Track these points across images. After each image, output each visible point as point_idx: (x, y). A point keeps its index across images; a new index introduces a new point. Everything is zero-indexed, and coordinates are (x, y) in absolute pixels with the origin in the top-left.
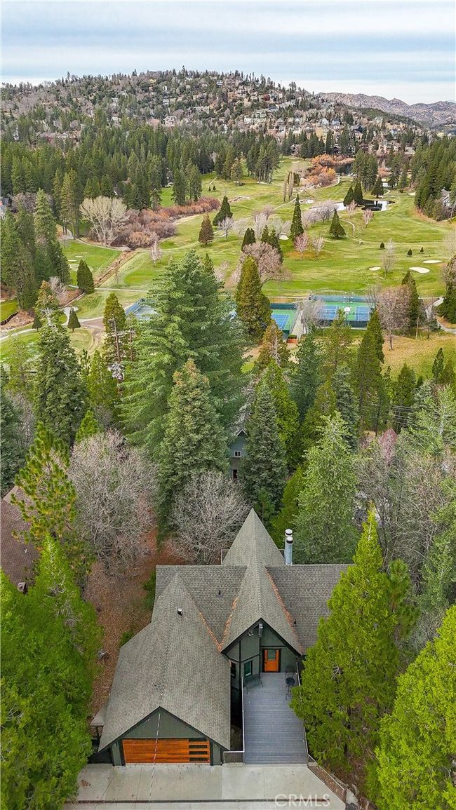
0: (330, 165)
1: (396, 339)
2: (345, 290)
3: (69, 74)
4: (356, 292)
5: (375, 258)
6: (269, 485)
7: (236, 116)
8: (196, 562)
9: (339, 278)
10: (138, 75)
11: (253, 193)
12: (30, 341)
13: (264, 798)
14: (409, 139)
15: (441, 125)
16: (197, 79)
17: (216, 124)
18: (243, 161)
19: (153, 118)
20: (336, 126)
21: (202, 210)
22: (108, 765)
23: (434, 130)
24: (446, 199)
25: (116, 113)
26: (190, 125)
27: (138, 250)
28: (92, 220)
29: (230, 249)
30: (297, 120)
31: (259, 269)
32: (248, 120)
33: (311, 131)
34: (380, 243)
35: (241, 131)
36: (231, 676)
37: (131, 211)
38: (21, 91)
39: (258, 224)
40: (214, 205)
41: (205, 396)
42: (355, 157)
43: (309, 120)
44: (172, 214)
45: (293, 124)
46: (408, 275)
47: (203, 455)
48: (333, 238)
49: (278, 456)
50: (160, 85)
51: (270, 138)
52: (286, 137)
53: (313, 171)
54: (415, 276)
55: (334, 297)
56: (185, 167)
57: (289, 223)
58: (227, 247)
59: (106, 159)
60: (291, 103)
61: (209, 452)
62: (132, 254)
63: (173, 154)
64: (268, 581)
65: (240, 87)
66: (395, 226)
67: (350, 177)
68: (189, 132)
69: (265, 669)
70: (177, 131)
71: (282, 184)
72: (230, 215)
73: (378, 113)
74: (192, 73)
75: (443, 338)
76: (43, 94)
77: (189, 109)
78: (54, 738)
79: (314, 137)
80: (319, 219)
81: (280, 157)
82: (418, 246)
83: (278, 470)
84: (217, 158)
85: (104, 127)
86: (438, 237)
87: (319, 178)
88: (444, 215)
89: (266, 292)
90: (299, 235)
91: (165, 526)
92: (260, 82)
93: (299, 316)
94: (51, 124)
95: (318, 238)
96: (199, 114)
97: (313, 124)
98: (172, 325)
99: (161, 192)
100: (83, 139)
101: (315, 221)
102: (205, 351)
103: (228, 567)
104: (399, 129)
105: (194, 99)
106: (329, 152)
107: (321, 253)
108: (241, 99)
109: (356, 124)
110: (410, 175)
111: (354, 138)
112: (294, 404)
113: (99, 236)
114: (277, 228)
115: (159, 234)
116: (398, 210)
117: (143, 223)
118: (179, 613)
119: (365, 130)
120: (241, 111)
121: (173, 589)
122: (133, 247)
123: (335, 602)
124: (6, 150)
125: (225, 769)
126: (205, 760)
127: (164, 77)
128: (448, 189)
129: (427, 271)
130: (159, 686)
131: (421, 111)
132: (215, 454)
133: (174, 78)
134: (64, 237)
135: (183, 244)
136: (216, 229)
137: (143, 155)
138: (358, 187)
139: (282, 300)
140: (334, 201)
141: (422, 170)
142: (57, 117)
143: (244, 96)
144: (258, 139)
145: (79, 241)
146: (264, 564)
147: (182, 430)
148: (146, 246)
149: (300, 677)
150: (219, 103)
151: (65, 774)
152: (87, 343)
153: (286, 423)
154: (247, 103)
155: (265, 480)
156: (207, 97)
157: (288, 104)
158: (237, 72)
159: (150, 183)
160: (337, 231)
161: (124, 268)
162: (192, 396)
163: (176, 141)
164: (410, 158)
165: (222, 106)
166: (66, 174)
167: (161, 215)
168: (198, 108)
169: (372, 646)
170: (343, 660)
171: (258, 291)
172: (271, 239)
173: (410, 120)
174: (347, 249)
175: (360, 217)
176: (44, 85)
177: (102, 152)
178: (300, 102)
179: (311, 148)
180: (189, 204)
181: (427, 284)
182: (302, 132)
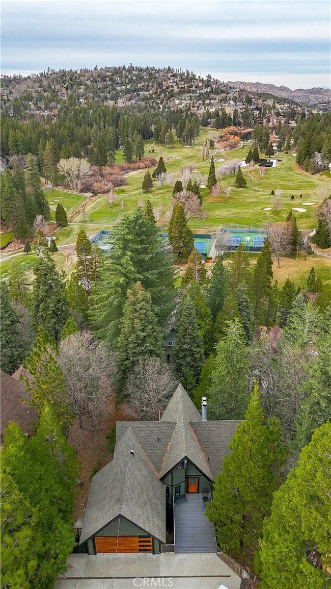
0: (236, 134)
1: (281, 260)
2: (246, 224)
3: (49, 68)
4: (254, 226)
5: (267, 201)
6: (192, 366)
7: (169, 98)
8: (142, 419)
9: (242, 216)
10: (99, 69)
11: (181, 154)
12: (22, 262)
13: (188, 575)
14: (292, 115)
15: (315, 105)
16: (140, 72)
17: (154, 105)
18: (174, 131)
19: (109, 100)
20: (240, 106)
21: (144, 166)
22: (85, 554)
23: (310, 109)
24: (318, 158)
25: (82, 96)
26: (136, 105)
27: (99, 195)
28: (66, 174)
29: (164, 195)
30: (212, 101)
31: (185, 210)
32: (177, 102)
33: (222, 110)
34: (272, 190)
35: (172, 109)
36: (166, 496)
37: (94, 167)
38: (15, 81)
39: (184, 176)
40: (153, 163)
41: (148, 306)
42: (253, 128)
43: (221, 102)
44: (123, 169)
45: (209, 104)
46: (291, 214)
47: (147, 346)
48: (238, 187)
49: (198, 346)
50: (114, 77)
51: (193, 114)
52: (204, 113)
53: (223, 138)
54: (295, 215)
55: (239, 229)
56: (132, 135)
57: (207, 176)
58: (162, 193)
59: (76, 130)
60: (208, 90)
61: (151, 344)
62: (94, 198)
63: (124, 126)
64: (191, 432)
65: (171, 78)
66: (282, 178)
67: (250, 142)
68: (135, 110)
69: (189, 491)
70: (127, 109)
71: (201, 148)
72: (165, 171)
73: (270, 96)
74: (137, 68)
75: (316, 259)
76: (30, 83)
77: (135, 93)
78: (52, 534)
79: (224, 114)
80: (228, 173)
81: (200, 128)
82: (299, 193)
83: (197, 356)
84: (155, 129)
85: (75, 107)
86: (313, 186)
87: (228, 143)
88: (317, 170)
89: (190, 225)
90: (213, 185)
91: (121, 394)
92: (186, 75)
93: (214, 243)
94: (35, 104)
95: (227, 187)
96: (142, 97)
97: (224, 105)
98: (126, 257)
99: (115, 154)
100: (59, 115)
101: (225, 174)
102: (148, 274)
103: (164, 422)
104: (285, 108)
105: (139, 86)
106: (235, 125)
107: (229, 198)
108: (172, 87)
109: (254, 104)
110: (293, 142)
111: (253, 114)
112: (209, 310)
113: (71, 185)
114: (198, 179)
115: (113, 184)
116: (284, 166)
117: (102, 176)
118: (132, 453)
119: (261, 109)
120: (172, 95)
121: (127, 437)
122: (95, 193)
123: (234, 445)
124: (5, 124)
125: (162, 556)
126: (148, 551)
127: (117, 71)
128: (319, 152)
129: (305, 210)
130: (119, 501)
131: (301, 94)
132: (155, 345)
133: (124, 72)
134: (47, 186)
135: (130, 191)
136: (154, 180)
137: (102, 127)
138: (256, 149)
139: (201, 232)
140: (238, 160)
141: (301, 138)
142: (41, 100)
143: (174, 84)
144: (184, 114)
145: (57, 189)
146: (188, 421)
147: (133, 329)
148: (105, 192)
149: (212, 495)
150: (157, 89)
151: (59, 557)
152: (63, 263)
153: (203, 323)
154: (176, 89)
155: (189, 363)
156: (148, 85)
157: (206, 90)
158: (169, 67)
159: (107, 147)
160: (241, 182)
161: (89, 208)
162: (139, 306)
163: (126, 117)
164: (293, 129)
165: (158, 91)
166: (47, 141)
167: (115, 171)
168: (142, 93)
169: (257, 474)
170: (239, 483)
171: (184, 226)
172: (194, 189)
173: (293, 102)
174: (248, 195)
175: (257, 171)
176: (31, 76)
177: (73, 125)
178: (214, 89)
179: (222, 121)
180: (135, 162)
181: (304, 220)
182: (216, 110)
